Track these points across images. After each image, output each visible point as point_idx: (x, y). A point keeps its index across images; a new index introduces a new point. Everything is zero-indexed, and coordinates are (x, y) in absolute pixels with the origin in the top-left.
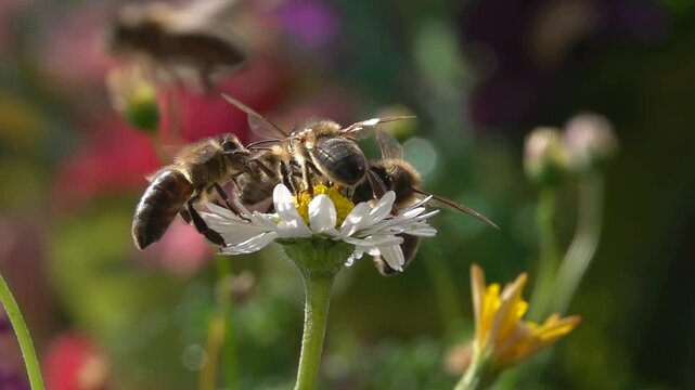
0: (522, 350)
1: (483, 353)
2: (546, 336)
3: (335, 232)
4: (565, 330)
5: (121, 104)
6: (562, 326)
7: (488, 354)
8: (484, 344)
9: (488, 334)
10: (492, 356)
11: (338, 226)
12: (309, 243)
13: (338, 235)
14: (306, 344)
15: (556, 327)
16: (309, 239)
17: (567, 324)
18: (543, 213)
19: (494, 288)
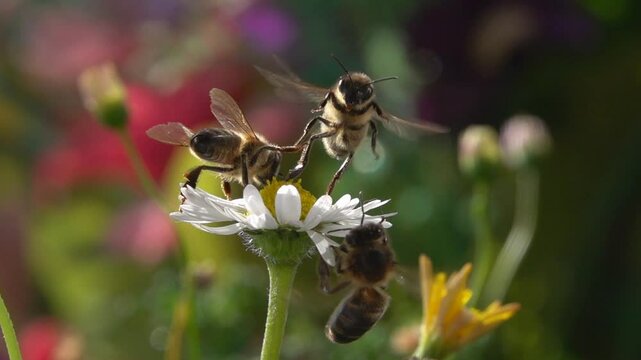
0: (467, 334)
1: (430, 336)
2: (488, 322)
3: (300, 224)
4: (506, 316)
5: (93, 104)
6: (503, 312)
7: (434, 338)
8: (431, 328)
9: (435, 319)
10: (439, 339)
11: (303, 218)
12: (275, 233)
13: (303, 227)
14: (270, 328)
15: (496, 313)
16: (275, 230)
17: (508, 311)
18: (478, 205)
19: (441, 277)
